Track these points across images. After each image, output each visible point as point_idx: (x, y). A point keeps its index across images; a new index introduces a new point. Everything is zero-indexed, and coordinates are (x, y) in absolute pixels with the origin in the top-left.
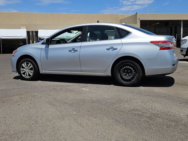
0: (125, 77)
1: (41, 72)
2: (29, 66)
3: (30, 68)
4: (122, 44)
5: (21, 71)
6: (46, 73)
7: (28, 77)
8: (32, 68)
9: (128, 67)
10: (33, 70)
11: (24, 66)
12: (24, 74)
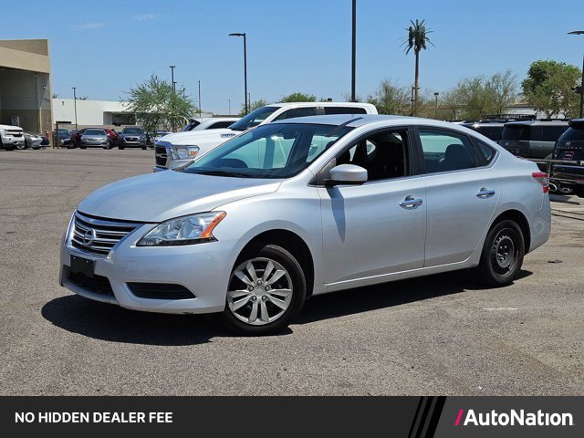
0: (500, 265)
1: (316, 290)
2: (267, 273)
4: (498, 180)
6: (329, 291)
8: (284, 277)
9: (506, 237)
10: (287, 287)
11: (245, 280)
12: (245, 311)
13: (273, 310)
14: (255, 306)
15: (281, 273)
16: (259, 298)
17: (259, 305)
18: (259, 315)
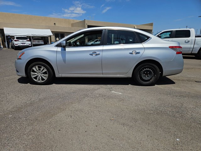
0: (144, 78)
1: (57, 76)
2: (41, 70)
3: (44, 71)
4: (144, 48)
5: (32, 75)
6: (62, 77)
7: (41, 81)
8: (46, 71)
9: (148, 69)
10: (47, 74)
11: (35, 70)
12: (36, 78)
13: (43, 79)
14: (38, 78)
15: (45, 70)
16: (39, 76)
17: (39, 77)
18: (39, 80)
